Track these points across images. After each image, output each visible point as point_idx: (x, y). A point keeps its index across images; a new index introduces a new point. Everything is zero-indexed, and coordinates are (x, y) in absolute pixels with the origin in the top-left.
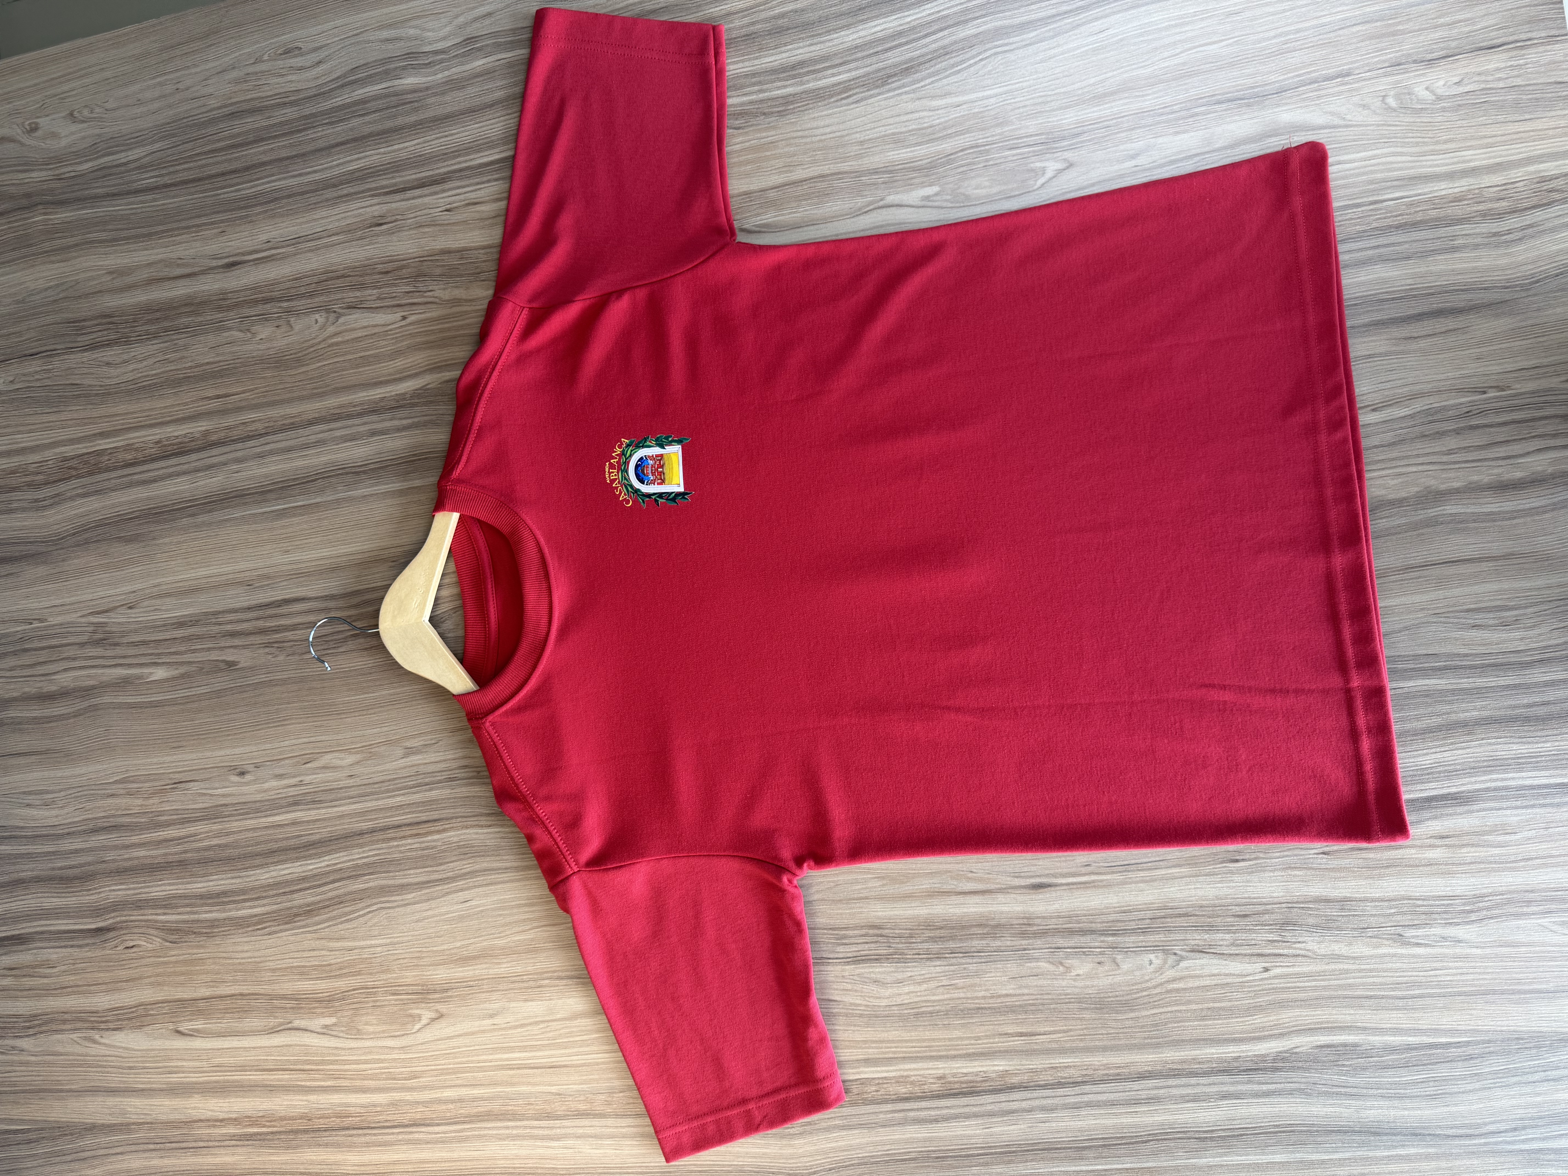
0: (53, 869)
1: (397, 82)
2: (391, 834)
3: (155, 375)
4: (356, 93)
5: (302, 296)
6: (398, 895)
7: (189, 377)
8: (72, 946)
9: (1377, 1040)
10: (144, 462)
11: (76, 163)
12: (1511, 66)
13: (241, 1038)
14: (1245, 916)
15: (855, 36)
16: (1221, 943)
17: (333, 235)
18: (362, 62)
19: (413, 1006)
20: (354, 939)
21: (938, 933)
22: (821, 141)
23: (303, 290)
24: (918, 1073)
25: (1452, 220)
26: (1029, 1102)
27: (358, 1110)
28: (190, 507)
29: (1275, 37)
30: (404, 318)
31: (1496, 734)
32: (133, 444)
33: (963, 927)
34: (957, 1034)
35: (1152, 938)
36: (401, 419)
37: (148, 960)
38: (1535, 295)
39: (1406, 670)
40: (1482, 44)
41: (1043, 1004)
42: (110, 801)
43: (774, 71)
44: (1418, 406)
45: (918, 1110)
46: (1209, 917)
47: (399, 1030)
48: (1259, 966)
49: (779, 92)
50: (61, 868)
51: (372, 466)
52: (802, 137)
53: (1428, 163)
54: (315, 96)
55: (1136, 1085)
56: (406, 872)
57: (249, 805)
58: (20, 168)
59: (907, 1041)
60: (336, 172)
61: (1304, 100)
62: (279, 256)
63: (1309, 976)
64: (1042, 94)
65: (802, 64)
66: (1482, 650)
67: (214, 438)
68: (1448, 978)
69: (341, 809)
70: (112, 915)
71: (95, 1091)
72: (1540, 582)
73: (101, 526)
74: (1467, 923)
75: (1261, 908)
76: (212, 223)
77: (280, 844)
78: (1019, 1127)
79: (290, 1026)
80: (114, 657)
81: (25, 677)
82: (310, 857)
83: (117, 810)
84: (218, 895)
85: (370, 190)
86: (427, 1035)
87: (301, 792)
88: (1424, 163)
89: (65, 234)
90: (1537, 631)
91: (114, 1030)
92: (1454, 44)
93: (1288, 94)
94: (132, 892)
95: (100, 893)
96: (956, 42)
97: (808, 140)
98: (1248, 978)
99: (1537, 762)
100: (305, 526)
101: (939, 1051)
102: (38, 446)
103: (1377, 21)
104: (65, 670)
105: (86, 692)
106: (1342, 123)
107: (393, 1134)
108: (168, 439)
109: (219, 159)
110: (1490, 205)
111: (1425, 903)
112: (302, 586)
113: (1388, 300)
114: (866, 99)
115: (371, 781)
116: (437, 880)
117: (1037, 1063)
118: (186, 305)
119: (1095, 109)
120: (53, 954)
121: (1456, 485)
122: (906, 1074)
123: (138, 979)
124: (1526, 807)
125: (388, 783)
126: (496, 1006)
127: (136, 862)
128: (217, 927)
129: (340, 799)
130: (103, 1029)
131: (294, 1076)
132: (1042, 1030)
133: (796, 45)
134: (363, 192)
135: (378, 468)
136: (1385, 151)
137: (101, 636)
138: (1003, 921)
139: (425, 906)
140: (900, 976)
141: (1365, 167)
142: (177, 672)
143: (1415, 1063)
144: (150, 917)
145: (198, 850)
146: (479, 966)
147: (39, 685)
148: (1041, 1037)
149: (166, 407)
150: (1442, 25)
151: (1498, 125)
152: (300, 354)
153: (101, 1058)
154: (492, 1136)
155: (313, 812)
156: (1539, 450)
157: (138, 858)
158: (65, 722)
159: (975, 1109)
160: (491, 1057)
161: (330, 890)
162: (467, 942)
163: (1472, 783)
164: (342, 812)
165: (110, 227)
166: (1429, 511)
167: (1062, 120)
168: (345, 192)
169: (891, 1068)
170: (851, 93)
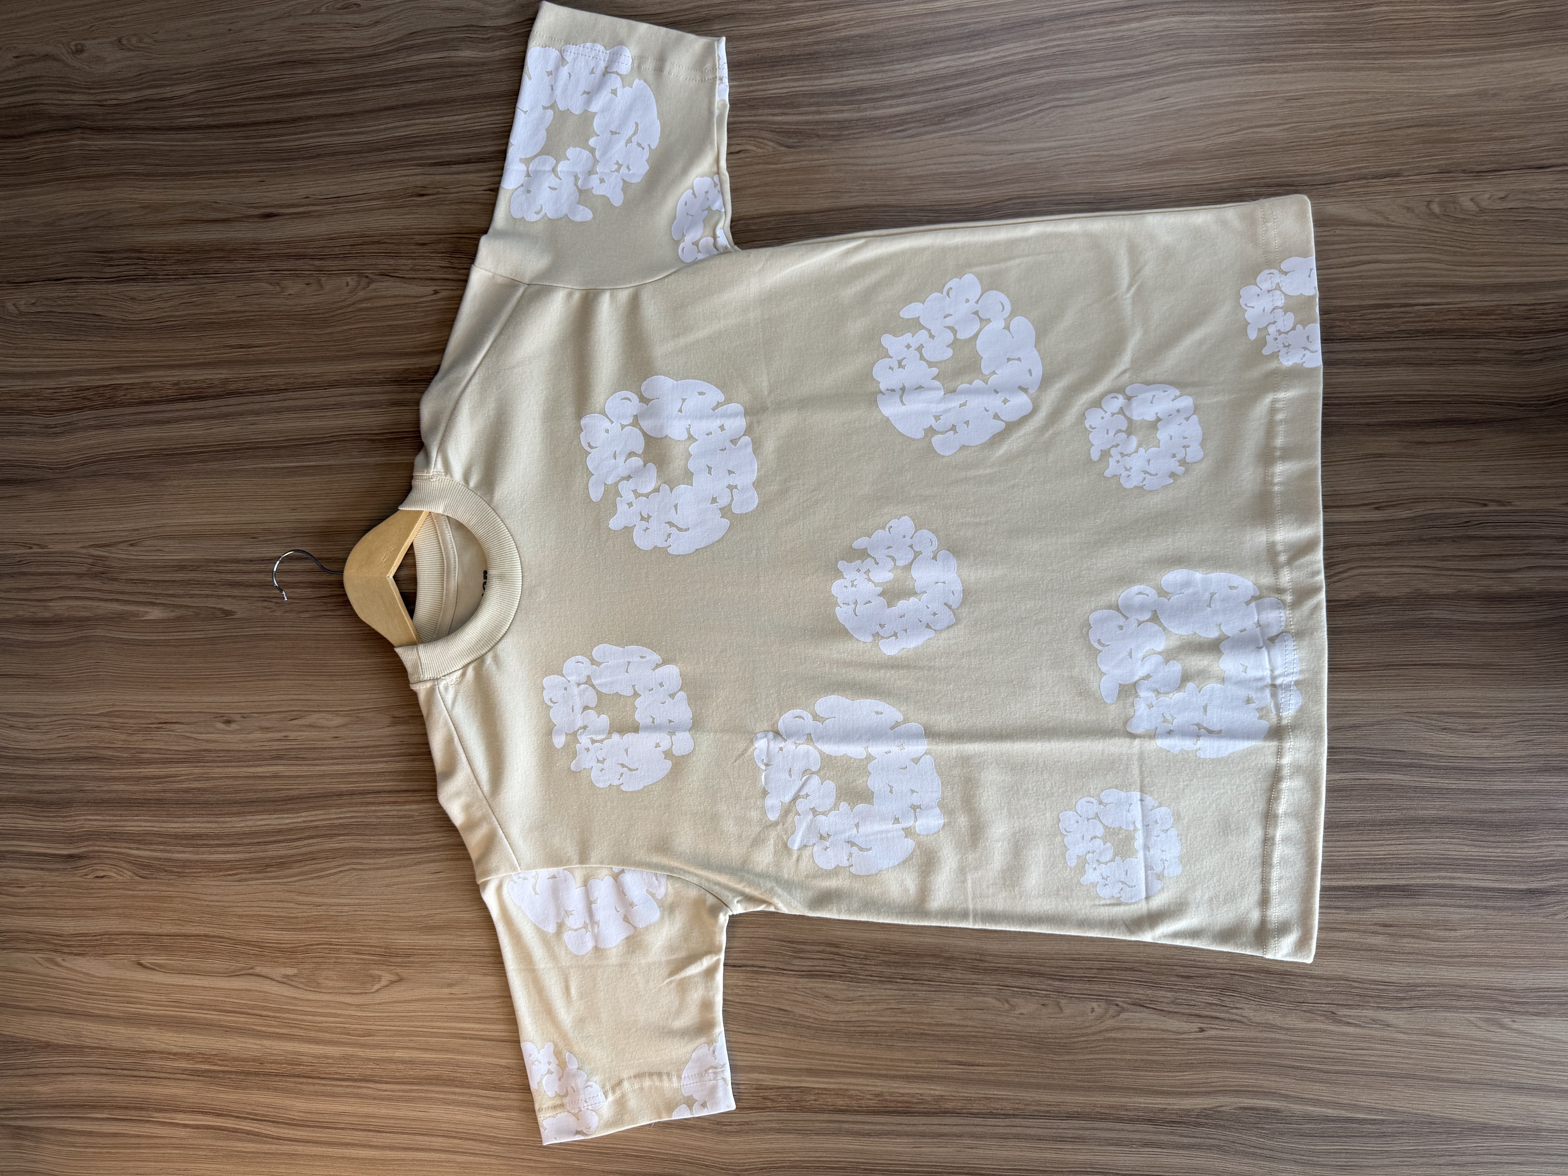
0: (31, 792)
1: (453, 53)
2: (370, 798)
3: (180, 316)
4: (412, 58)
5: (335, 257)
6: (371, 858)
7: (214, 323)
8: (42, 869)
9: (1297, 1108)
10: (159, 402)
11: (119, 92)
12: (1556, 189)
13: (201, 977)
14: (1189, 977)
15: (917, 70)
16: (1162, 1000)
17: (374, 199)
18: (420, 28)
19: (373, 966)
20: (323, 896)
21: (892, 958)
22: (871, 170)
23: (337, 251)
24: (857, 1088)
25: (1478, 332)
26: (960, 1128)
27: (310, 1059)
28: (202, 452)
29: (1331, 128)
30: (436, 292)
31: (1450, 835)
32: (149, 383)
33: (918, 956)
34: (898, 1055)
35: (1096, 987)
37: (117, 891)
38: (1547, 417)
39: (1373, 763)
40: (1530, 163)
41: (984, 1037)
42: (95, 732)
43: (833, 94)
44: (1420, 510)
45: (853, 1122)
46: (1154, 974)
47: (357, 988)
48: (1195, 1026)
49: (835, 116)
50: (39, 792)
52: (853, 164)
53: (1463, 273)
54: (370, 56)
55: (1064, 1124)
56: (380, 837)
57: (232, 754)
58: (61, 88)
59: (849, 1057)
60: (382, 136)
61: (1351, 194)
62: (315, 214)
63: (1242, 1040)
64: (1096, 153)
65: (861, 90)
66: (1449, 752)
67: (233, 387)
68: (1373, 1059)
69: (323, 768)
70: (86, 843)
71: (52, 1011)
72: (1512, 695)
73: (111, 460)
74: (1398, 1009)
75: (1205, 971)
76: (252, 171)
77: (259, 795)
78: (947, 1149)
79: (251, 971)
80: (111, 592)
81: (20, 600)
82: (288, 811)
83: (100, 742)
84: (194, 837)
85: (415, 159)
86: (386, 996)
87: (285, 747)
88: (1459, 273)
89: (101, 162)
90: (1504, 741)
91: (76, 954)
92: (1504, 159)
93: (1337, 186)
94: (107, 824)
95: (75, 820)
96: (1017, 90)
97: (859, 168)
98: (1183, 1036)
99: (1485, 866)
101: (879, 1070)
102: (54, 372)
103: (1433, 126)
104: (61, 598)
105: (80, 622)
106: (1385, 222)
107: (342, 1086)
108: (186, 382)
109: (264, 107)
110: (1517, 323)
111: (1361, 985)
113: (1405, 402)
114: (921, 134)
115: (355, 745)
116: (410, 849)
117: (971, 1092)
118: (218, 250)
119: (1146, 176)
120: (23, 875)
121: (1446, 591)
122: (845, 1087)
123: (105, 908)
124: (1469, 907)
125: (372, 749)
126: (457, 976)
127: (113, 795)
128: (189, 867)
129: (324, 759)
130: (65, 953)
131: (251, 1020)
132: (981, 1061)
133: (858, 71)
134: (407, 160)
136: (1423, 255)
137: (101, 569)
138: (956, 954)
139: (396, 872)
140: (851, 994)
141: (1401, 269)
142: (173, 614)
143: (1330, 1134)
144: (123, 850)
145: (177, 791)
146: (443, 937)
147: (34, 610)
148: (980, 1068)
149: (186, 350)
150: (1495, 139)
151: (1535, 245)
152: (327, 315)
153: (61, 980)
154: (439, 1100)
155: (294, 768)
156: (1530, 568)
157: (116, 791)
158: (54, 649)
159: (908, 1129)
160: (445, 1025)
161: (304, 846)
162: (433, 912)
163: (1421, 878)
164: (324, 771)
165: (148, 161)
166: (1417, 613)
167: (1111, 182)
168: (390, 157)
169: (832, 1080)
170: (906, 126)
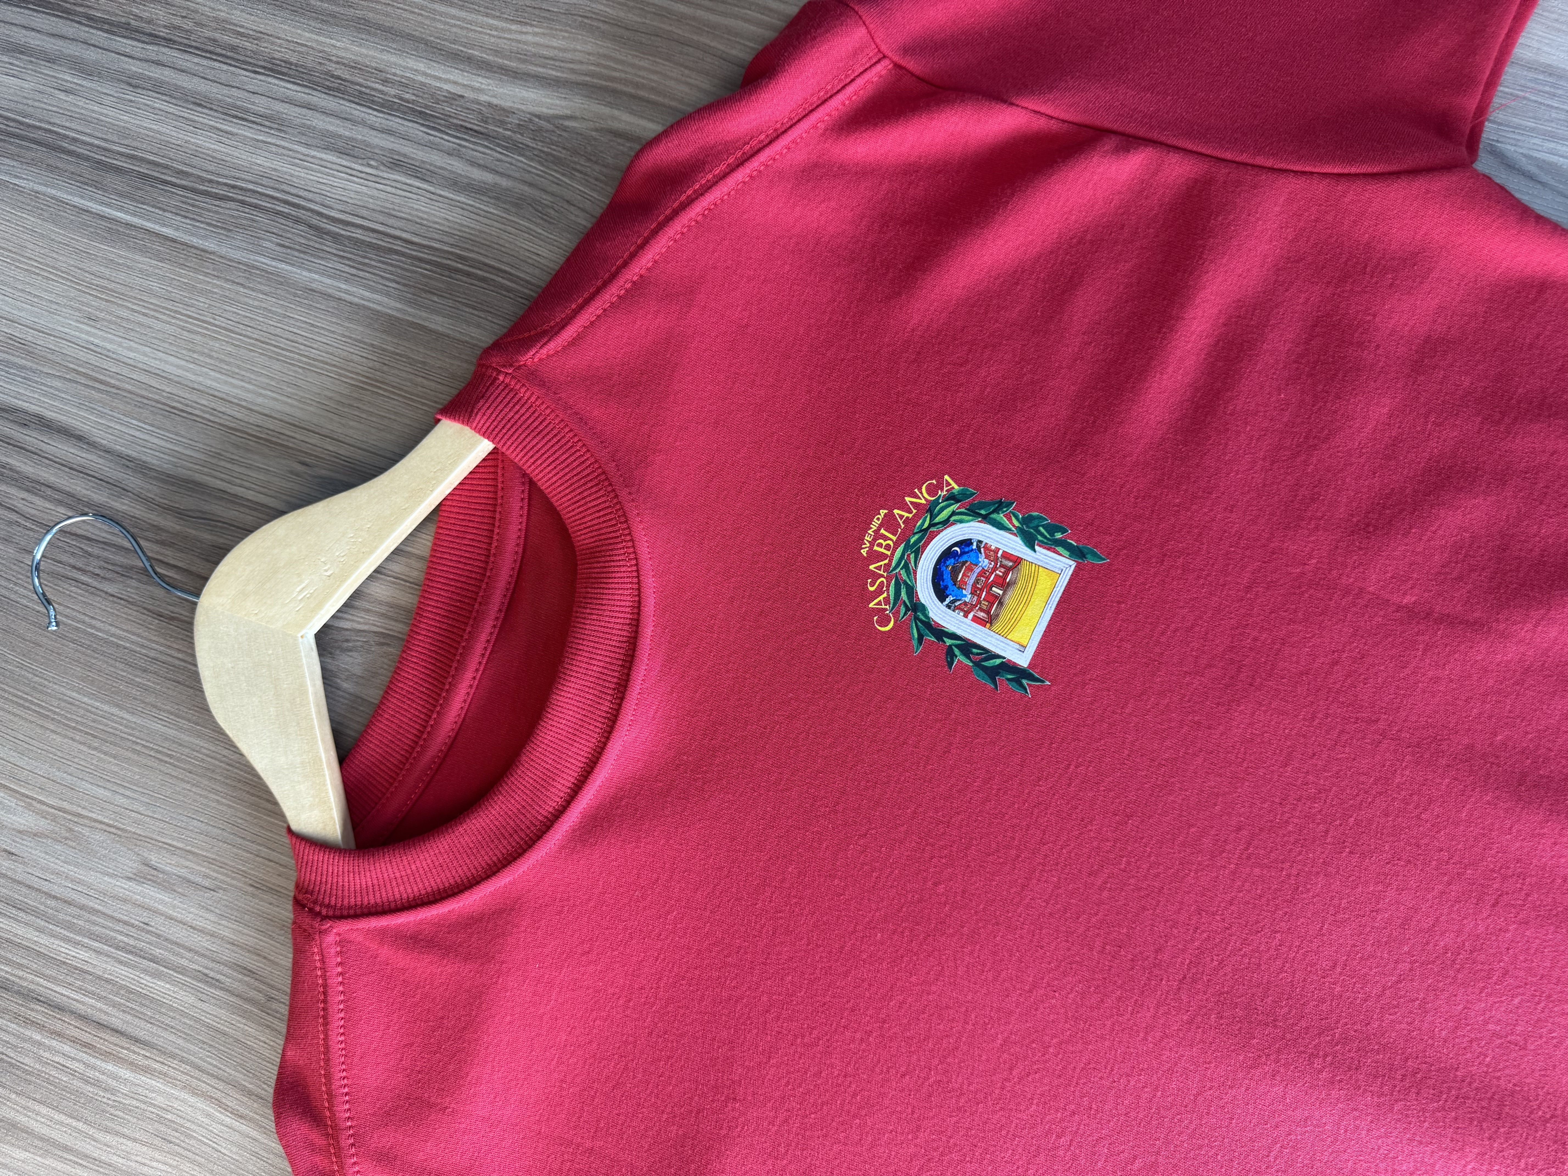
36: (473, 163)
51: (358, 234)
100: (155, 286)
112: (91, 410)
135: (370, 245)
